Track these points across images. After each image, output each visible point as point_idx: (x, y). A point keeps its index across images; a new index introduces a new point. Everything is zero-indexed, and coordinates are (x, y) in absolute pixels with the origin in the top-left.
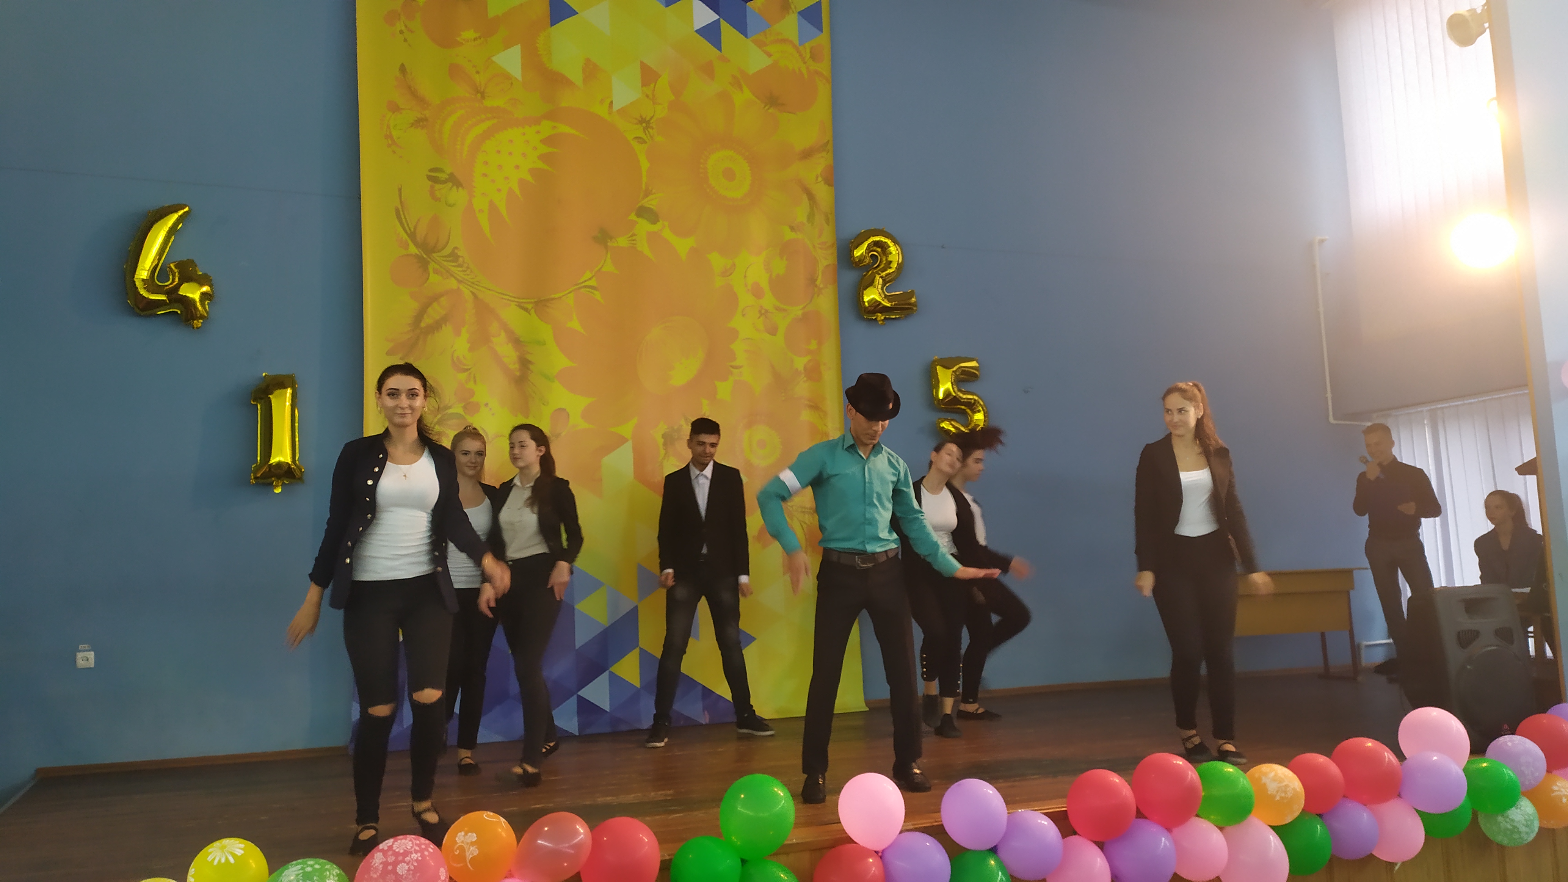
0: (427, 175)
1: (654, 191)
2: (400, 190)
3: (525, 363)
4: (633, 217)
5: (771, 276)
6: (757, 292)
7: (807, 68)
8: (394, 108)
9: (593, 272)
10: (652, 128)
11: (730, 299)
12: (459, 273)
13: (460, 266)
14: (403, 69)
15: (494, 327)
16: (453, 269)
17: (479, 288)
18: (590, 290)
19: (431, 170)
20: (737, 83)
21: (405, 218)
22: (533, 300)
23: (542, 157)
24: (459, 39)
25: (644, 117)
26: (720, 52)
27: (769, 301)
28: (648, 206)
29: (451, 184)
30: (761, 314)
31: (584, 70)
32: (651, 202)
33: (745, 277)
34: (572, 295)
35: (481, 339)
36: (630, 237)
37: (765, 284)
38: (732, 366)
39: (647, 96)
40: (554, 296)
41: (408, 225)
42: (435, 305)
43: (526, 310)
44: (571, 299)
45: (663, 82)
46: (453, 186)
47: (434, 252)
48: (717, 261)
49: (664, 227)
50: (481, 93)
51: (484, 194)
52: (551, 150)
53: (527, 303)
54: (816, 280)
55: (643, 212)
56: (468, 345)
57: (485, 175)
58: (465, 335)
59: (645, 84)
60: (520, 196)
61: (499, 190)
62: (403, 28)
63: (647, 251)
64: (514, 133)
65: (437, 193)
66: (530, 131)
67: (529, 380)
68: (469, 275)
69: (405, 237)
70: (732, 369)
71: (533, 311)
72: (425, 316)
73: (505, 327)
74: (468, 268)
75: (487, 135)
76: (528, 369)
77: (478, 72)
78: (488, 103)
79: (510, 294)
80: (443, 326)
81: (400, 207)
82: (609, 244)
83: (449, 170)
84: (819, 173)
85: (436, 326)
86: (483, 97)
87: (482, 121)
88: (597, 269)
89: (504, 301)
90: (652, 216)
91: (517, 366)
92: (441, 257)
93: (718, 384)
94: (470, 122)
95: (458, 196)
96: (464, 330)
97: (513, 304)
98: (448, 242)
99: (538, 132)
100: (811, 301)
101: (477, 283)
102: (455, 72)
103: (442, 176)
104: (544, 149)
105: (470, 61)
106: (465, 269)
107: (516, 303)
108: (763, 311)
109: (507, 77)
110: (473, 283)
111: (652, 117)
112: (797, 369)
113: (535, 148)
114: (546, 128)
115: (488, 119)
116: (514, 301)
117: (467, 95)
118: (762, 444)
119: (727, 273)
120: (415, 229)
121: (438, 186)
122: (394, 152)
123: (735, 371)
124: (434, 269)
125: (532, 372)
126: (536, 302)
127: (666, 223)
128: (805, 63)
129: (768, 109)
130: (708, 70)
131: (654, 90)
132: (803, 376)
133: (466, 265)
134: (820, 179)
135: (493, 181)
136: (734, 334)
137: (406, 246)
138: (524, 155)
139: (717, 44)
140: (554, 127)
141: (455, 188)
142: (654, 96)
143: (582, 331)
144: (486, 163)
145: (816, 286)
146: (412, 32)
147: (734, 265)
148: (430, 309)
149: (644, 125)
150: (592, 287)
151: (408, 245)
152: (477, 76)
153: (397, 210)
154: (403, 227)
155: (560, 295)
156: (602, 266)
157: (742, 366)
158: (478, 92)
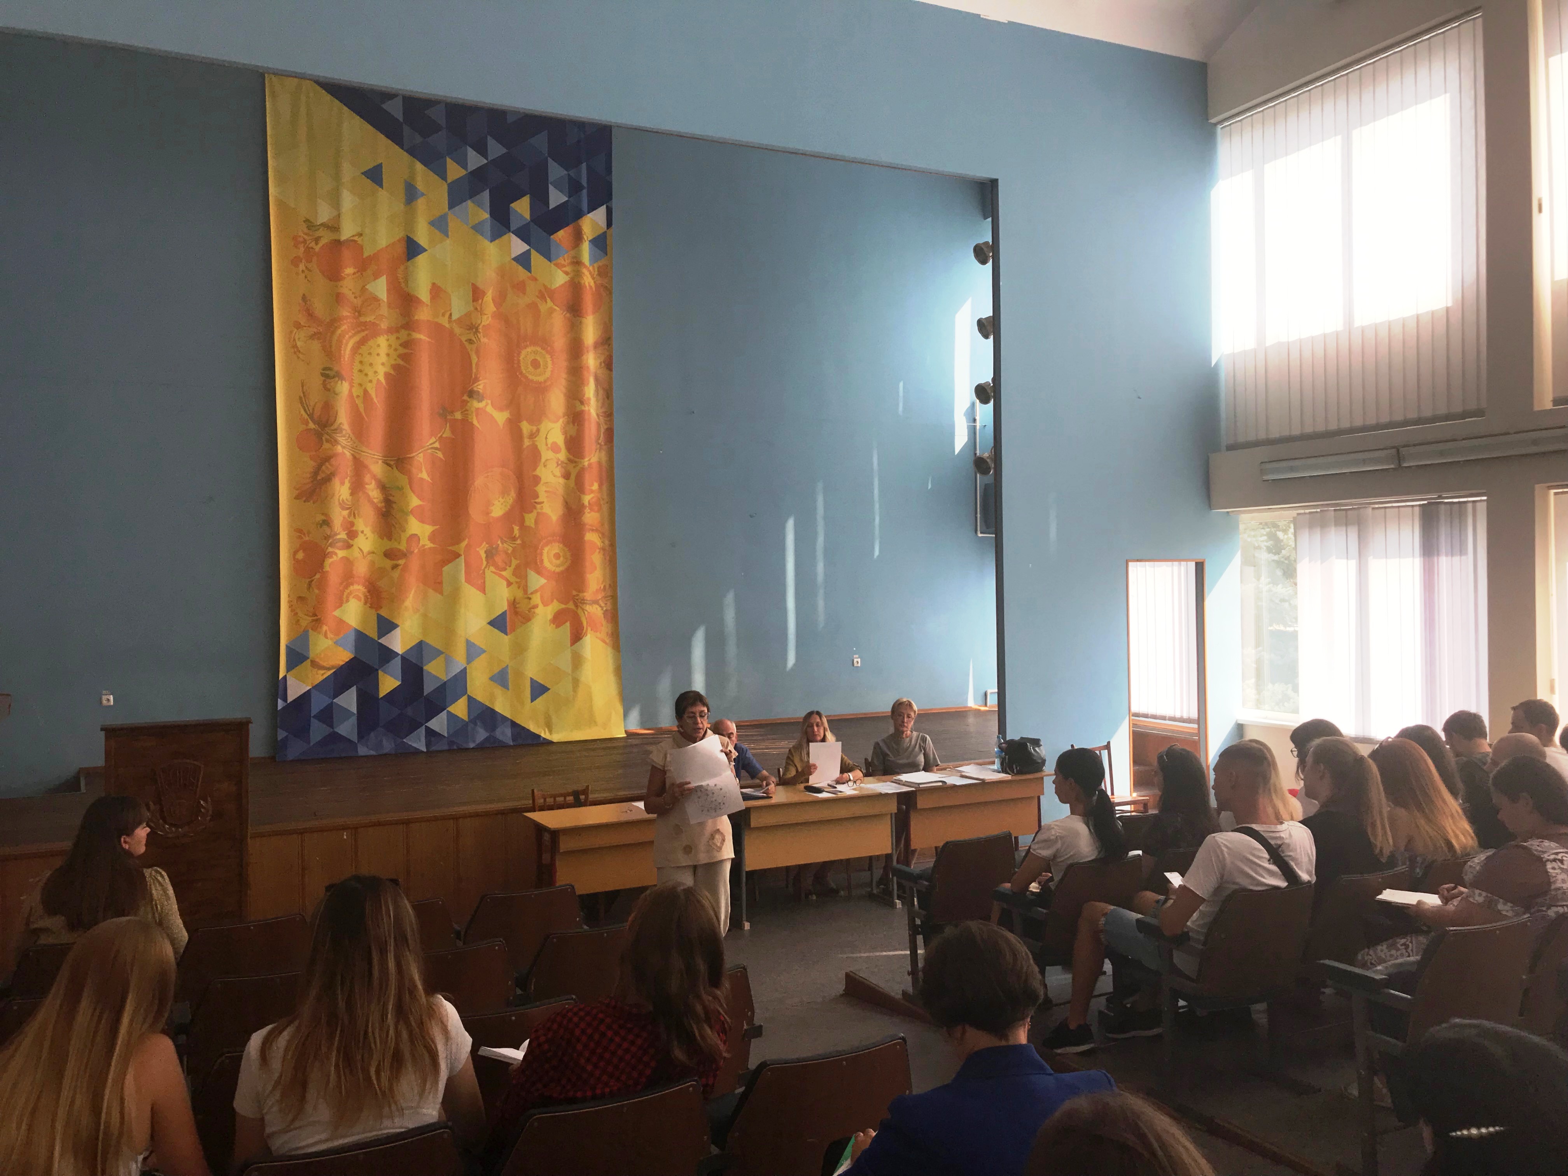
0: (320, 372)
1: (481, 378)
2: (302, 384)
4: (465, 397)
5: (566, 437)
6: (555, 448)
7: (595, 282)
8: (298, 326)
9: (437, 438)
10: (480, 333)
11: (535, 454)
12: (344, 442)
13: (344, 436)
14: (304, 298)
15: (367, 478)
16: (339, 439)
17: (357, 451)
18: (435, 451)
19: (324, 369)
20: (542, 297)
21: (306, 404)
22: (394, 459)
23: (401, 356)
24: (343, 275)
25: (474, 323)
26: (530, 274)
27: (563, 455)
28: (477, 389)
29: (337, 379)
30: (558, 465)
31: (431, 291)
32: (479, 387)
33: (546, 438)
34: (422, 455)
35: (357, 487)
36: (464, 412)
37: (561, 443)
38: (535, 503)
39: (477, 309)
40: (409, 456)
41: (308, 408)
42: (327, 463)
43: (390, 465)
44: (421, 458)
45: (489, 298)
46: (338, 381)
47: (326, 427)
49: (488, 404)
50: (358, 313)
51: (360, 384)
52: (405, 351)
53: (391, 460)
54: (598, 438)
55: (472, 394)
56: (351, 491)
57: (360, 371)
58: (347, 484)
59: (475, 300)
60: (385, 385)
61: (371, 381)
62: (304, 268)
63: (475, 422)
64: (381, 340)
65: (328, 386)
66: (393, 338)
67: (392, 515)
68: (349, 441)
69: (306, 416)
70: (536, 505)
71: (394, 466)
72: (320, 472)
73: (374, 477)
74: (349, 437)
75: (362, 342)
76: (392, 507)
77: (355, 297)
78: (362, 319)
79: (377, 455)
80: (333, 479)
81: (302, 394)
82: (448, 417)
83: (335, 369)
84: (602, 360)
85: (328, 479)
86: (360, 314)
87: (359, 332)
88: (439, 435)
89: (374, 459)
90: (479, 396)
91: (383, 504)
92: (331, 430)
94: (350, 334)
95: (341, 385)
96: (346, 481)
97: (380, 462)
98: (335, 419)
99: (398, 338)
100: (595, 455)
101: (355, 446)
102: (340, 298)
103: (331, 373)
104: (402, 351)
105: (350, 290)
107: (382, 462)
109: (376, 299)
110: (353, 448)
111: (480, 325)
112: (583, 504)
113: (396, 350)
114: (403, 334)
115: (363, 331)
116: (381, 460)
117: (349, 314)
118: (557, 556)
119: (533, 436)
120: (313, 411)
121: (328, 380)
122: (298, 358)
123: (538, 506)
124: (326, 439)
125: (394, 509)
126: (396, 461)
127: (489, 402)
128: (593, 279)
129: (566, 314)
130: (520, 287)
131: (482, 305)
132: (586, 508)
133: (348, 435)
134: (603, 364)
135: (366, 375)
136: (537, 480)
137: (307, 424)
138: (388, 355)
139: (528, 268)
140: (408, 335)
141: (340, 382)
142: (481, 309)
143: (429, 480)
144: (361, 362)
145: (598, 443)
146: (310, 270)
147: (538, 430)
148: (323, 467)
149: (474, 330)
150: (436, 449)
151: (308, 422)
152: (355, 300)
153: (300, 398)
154: (305, 410)
155: (414, 454)
156: (443, 433)
157: (543, 502)
158: (356, 311)
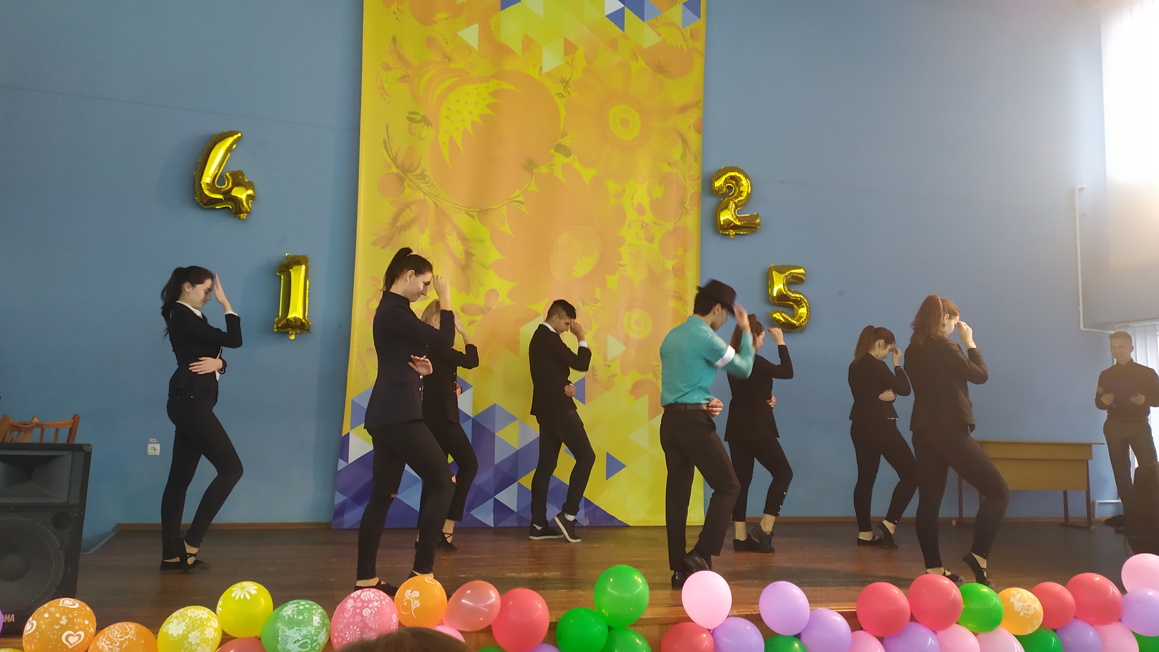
0: (407, 117)
1: (569, 133)
2: (387, 127)
3: (469, 255)
4: (552, 151)
5: (651, 200)
6: (640, 210)
7: (687, 45)
8: (387, 67)
9: (521, 192)
10: (570, 87)
11: (620, 215)
12: (426, 188)
13: (427, 183)
14: (394, 40)
15: (448, 228)
16: (421, 184)
17: (438, 199)
18: (519, 204)
19: (410, 113)
20: (634, 55)
21: (390, 147)
22: (477, 210)
23: (489, 106)
24: (435, 19)
25: (564, 78)
26: (622, 31)
27: (649, 217)
28: (564, 144)
29: (423, 123)
30: (643, 227)
31: (523, 42)
32: (566, 141)
33: (632, 198)
34: (505, 207)
35: (438, 236)
36: (550, 166)
37: (646, 205)
38: (619, 265)
39: (568, 63)
40: (492, 207)
41: (391, 152)
42: (408, 210)
43: (472, 216)
44: (504, 210)
45: (580, 53)
46: (424, 126)
47: (409, 172)
48: (612, 186)
49: (575, 159)
50: (448, 59)
51: (446, 131)
52: (496, 101)
53: (473, 211)
54: (685, 203)
55: (560, 148)
56: (429, 240)
57: (448, 118)
58: (427, 233)
59: (566, 54)
60: (472, 134)
61: (457, 129)
62: (396, 10)
63: (561, 177)
64: (470, 88)
65: (413, 129)
66: (482, 86)
67: (471, 267)
68: (432, 189)
69: (389, 160)
70: (619, 267)
71: (476, 218)
72: (400, 218)
73: (456, 228)
74: (432, 184)
75: (451, 88)
76: (471, 259)
77: (446, 43)
78: (453, 65)
79: (461, 205)
80: (413, 226)
81: (386, 139)
82: (534, 171)
83: (422, 113)
84: (692, 124)
85: (407, 226)
86: (449, 61)
87: (448, 78)
88: (524, 189)
89: (456, 209)
90: (566, 151)
91: (463, 257)
92: (413, 176)
93: (608, 277)
94: (439, 79)
95: (427, 132)
96: (427, 229)
97: (463, 212)
98: (419, 166)
99: (487, 87)
100: (680, 220)
101: (437, 195)
102: (431, 42)
103: (418, 117)
104: (491, 100)
105: (441, 35)
106: (430, 185)
107: (465, 211)
108: (644, 225)
109: (467, 47)
110: (435, 196)
111: (569, 80)
112: (667, 269)
113: (485, 99)
114: (493, 85)
115: (452, 77)
116: (463, 209)
117: (438, 59)
118: (638, 323)
119: (619, 195)
120: (396, 154)
121: (414, 125)
122: (385, 99)
123: (621, 268)
124: (408, 184)
125: (473, 261)
126: (479, 212)
127: (576, 158)
128: (685, 41)
129: (657, 75)
130: (613, 45)
131: (572, 59)
132: (671, 274)
133: (430, 182)
134: (692, 128)
135: (453, 122)
136: (621, 241)
137: (390, 167)
138: (476, 104)
139: (622, 26)
140: (499, 84)
141: (426, 126)
142: (572, 63)
143: (511, 233)
144: (449, 109)
145: (685, 208)
146: (401, 12)
147: (624, 190)
148: (404, 214)
149: (564, 84)
150: (520, 202)
151: (391, 166)
152: (446, 46)
153: (385, 141)
154: (388, 153)
155: (497, 206)
156: (528, 187)
157: (626, 265)
158: (446, 57)
